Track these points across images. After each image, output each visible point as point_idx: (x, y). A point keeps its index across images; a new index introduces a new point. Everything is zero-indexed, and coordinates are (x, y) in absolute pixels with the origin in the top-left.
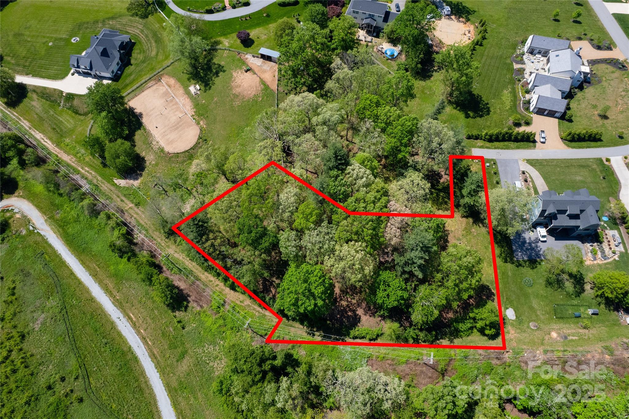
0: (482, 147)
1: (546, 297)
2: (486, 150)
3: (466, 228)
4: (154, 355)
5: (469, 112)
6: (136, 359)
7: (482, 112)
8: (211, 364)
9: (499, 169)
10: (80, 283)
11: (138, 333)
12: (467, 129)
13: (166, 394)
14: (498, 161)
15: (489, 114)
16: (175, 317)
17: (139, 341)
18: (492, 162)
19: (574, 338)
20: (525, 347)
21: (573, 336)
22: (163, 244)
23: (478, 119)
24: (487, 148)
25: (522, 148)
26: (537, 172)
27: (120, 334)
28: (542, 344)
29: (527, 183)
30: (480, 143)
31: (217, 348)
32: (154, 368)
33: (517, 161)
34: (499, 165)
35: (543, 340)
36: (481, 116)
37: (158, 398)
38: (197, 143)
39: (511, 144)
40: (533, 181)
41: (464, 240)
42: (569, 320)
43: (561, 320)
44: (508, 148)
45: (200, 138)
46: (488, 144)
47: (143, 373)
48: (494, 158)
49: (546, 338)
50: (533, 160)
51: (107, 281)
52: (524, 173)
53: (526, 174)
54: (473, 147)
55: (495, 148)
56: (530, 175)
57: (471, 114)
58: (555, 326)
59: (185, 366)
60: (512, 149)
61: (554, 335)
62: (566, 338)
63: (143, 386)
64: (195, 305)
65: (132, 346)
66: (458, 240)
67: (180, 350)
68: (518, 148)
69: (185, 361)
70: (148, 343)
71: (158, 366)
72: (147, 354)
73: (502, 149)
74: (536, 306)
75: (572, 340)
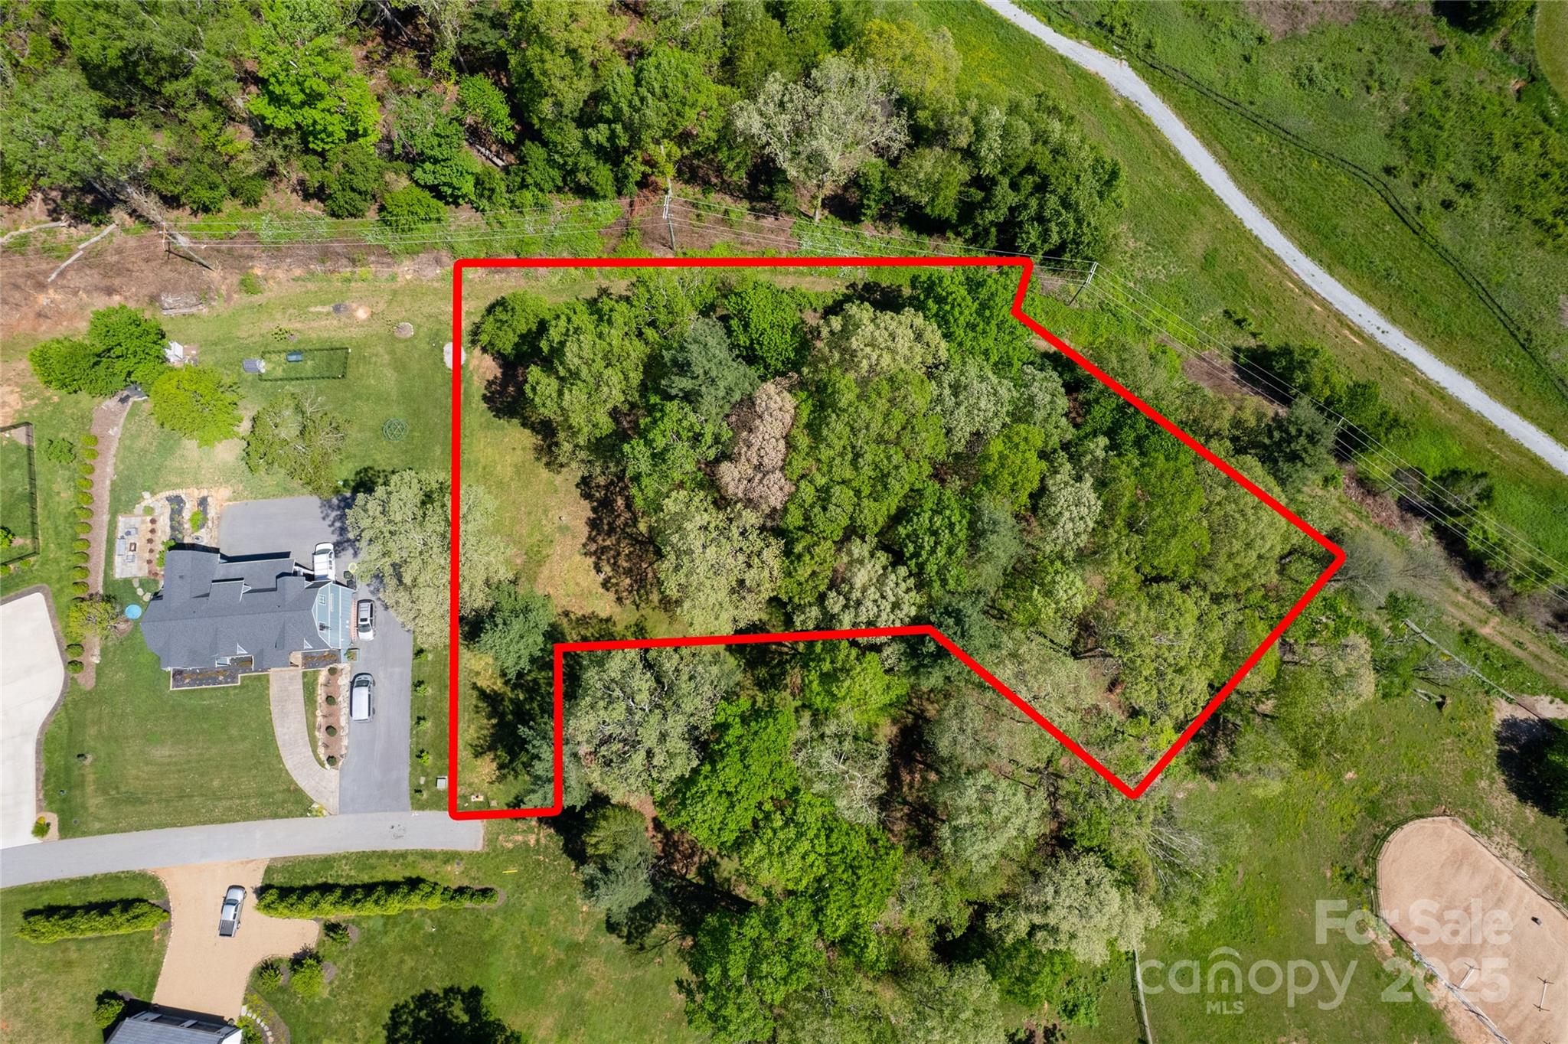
0: (450, 857)
1: (358, 396)
2: (437, 845)
3: (540, 564)
4: (1272, 263)
5: (465, 1018)
6: (1307, 250)
7: (418, 1020)
8: (1143, 245)
9: (406, 772)
10: (1518, 409)
11: (1324, 304)
12: (486, 937)
13: (1217, 192)
14: (406, 800)
15: (395, 1012)
16: (1254, 335)
17: (1315, 287)
18: (425, 795)
19: (319, 309)
20: (436, 285)
21: (320, 313)
22: (1350, 516)
23: (437, 987)
24: (427, 855)
25: (314, 862)
26: (289, 764)
27: (1369, 300)
28: (395, 292)
29: (331, 721)
30: (454, 875)
31: (1138, 275)
32: (1260, 236)
33: (345, 807)
34: (405, 787)
35: (390, 303)
36: (425, 999)
37: (1231, 184)
38: (1372, 859)
39: (347, 874)
40: (311, 727)
41: (548, 529)
42: (318, 346)
43: (338, 345)
44: (363, 859)
45: (1371, 882)
46: (425, 870)
47: (1282, 226)
48: (416, 813)
49: (382, 306)
50: (289, 815)
51: (1454, 418)
52: (332, 760)
53: (323, 758)
54: (479, 855)
55: (403, 855)
56: (314, 751)
57: (459, 1013)
58: (356, 333)
59: (1197, 242)
60: (346, 857)
61: (362, 314)
62: (337, 309)
63: (1271, 203)
64: (1218, 363)
65: (1327, 276)
66: (567, 528)
67: (1219, 272)
68: (327, 862)
69: (1199, 252)
70: (1294, 283)
71: (1256, 242)
72: (1288, 262)
73: (383, 855)
74: (389, 373)
75: (323, 304)
